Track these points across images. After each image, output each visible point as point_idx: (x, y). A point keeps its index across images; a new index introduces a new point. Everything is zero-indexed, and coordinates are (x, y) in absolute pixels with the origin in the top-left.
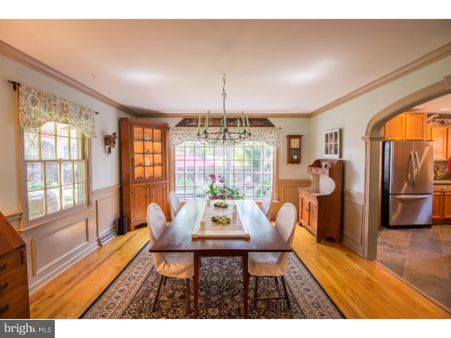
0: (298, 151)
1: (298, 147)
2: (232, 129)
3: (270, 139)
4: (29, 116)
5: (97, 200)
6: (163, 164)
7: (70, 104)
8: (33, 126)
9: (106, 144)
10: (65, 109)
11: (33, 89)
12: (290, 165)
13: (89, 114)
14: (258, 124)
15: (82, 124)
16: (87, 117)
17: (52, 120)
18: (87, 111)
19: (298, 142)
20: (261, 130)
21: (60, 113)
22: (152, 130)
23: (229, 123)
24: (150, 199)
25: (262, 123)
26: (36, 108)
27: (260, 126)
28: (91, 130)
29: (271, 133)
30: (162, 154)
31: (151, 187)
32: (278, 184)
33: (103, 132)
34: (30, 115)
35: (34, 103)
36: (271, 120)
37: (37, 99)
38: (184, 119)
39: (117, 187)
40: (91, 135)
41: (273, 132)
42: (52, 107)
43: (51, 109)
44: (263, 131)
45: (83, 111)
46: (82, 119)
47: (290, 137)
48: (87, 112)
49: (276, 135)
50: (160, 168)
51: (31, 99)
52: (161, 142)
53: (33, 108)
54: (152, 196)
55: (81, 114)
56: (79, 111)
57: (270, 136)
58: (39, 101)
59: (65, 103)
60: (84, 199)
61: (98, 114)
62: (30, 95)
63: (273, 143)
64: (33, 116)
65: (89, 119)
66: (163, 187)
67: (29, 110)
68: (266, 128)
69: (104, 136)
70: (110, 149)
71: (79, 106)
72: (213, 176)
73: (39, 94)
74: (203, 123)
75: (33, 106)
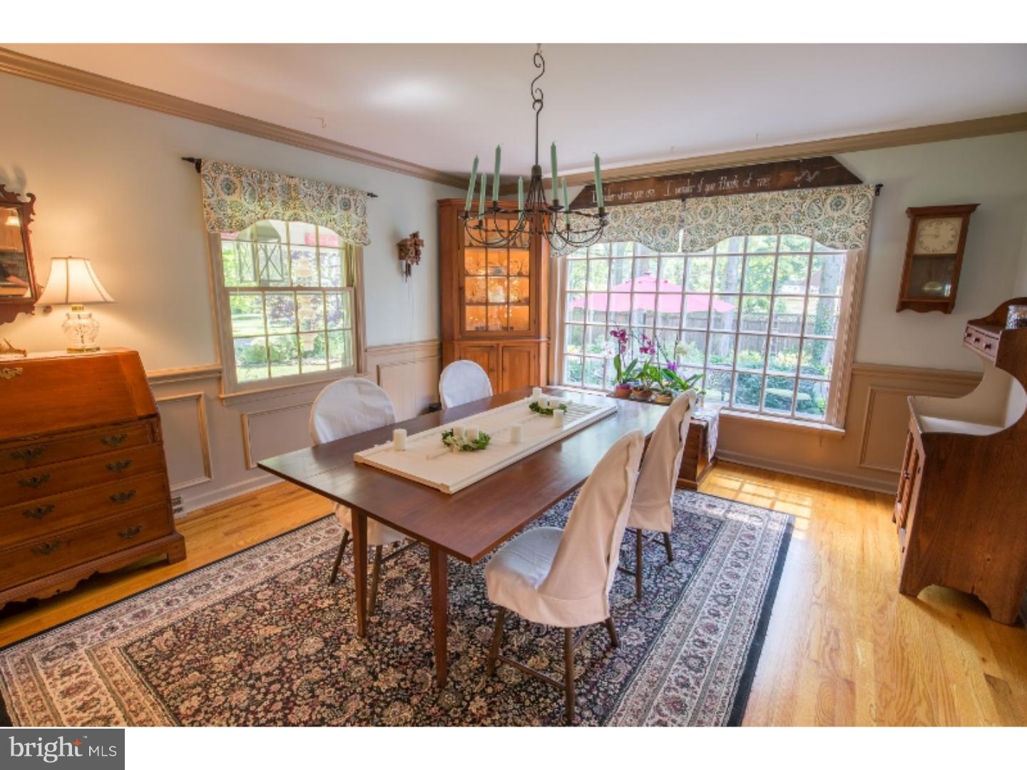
0: (950, 265)
1: (952, 250)
2: (706, 202)
3: (835, 226)
4: (222, 213)
5: (378, 363)
6: (533, 301)
7: (304, 184)
8: (230, 230)
9: (401, 258)
10: (293, 194)
11: (225, 166)
12: (910, 314)
13: (351, 198)
14: (796, 179)
15: (334, 220)
16: (346, 206)
17: (267, 215)
18: (345, 193)
19: (953, 233)
20: (802, 198)
21: (284, 203)
22: (506, 221)
23: (704, 187)
24: (498, 376)
25: (812, 174)
26: (234, 198)
27: (805, 185)
28: (357, 230)
29: (837, 205)
30: (529, 276)
31: (500, 349)
32: (852, 375)
33: (395, 233)
34: (224, 211)
35: (229, 188)
36: (850, 160)
37: (236, 181)
38: (587, 187)
39: (431, 343)
40: (358, 241)
41: (849, 200)
42: (264, 194)
43: (264, 196)
44: (808, 201)
45: (336, 195)
46: (334, 209)
47: (918, 215)
48: (347, 196)
49: (857, 209)
50: (527, 308)
51: (225, 183)
52: (529, 249)
53: (229, 199)
54: (503, 369)
55: (332, 202)
56: (326, 195)
57: (836, 214)
58: (238, 185)
59: (292, 182)
60: (351, 362)
61: (375, 196)
62: (222, 177)
63: (845, 238)
64: (229, 212)
65: (353, 208)
66: (529, 353)
67: (221, 203)
68: (821, 190)
69: (398, 241)
70: (408, 267)
71: (326, 185)
72: (621, 336)
73: (239, 173)
74: (630, 194)
75: (229, 194)
